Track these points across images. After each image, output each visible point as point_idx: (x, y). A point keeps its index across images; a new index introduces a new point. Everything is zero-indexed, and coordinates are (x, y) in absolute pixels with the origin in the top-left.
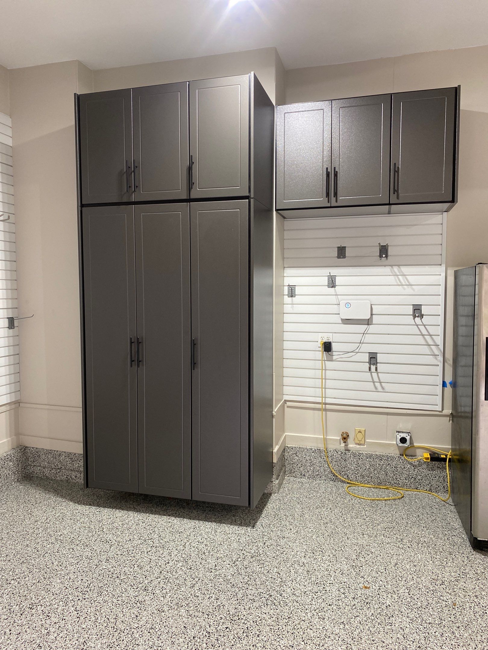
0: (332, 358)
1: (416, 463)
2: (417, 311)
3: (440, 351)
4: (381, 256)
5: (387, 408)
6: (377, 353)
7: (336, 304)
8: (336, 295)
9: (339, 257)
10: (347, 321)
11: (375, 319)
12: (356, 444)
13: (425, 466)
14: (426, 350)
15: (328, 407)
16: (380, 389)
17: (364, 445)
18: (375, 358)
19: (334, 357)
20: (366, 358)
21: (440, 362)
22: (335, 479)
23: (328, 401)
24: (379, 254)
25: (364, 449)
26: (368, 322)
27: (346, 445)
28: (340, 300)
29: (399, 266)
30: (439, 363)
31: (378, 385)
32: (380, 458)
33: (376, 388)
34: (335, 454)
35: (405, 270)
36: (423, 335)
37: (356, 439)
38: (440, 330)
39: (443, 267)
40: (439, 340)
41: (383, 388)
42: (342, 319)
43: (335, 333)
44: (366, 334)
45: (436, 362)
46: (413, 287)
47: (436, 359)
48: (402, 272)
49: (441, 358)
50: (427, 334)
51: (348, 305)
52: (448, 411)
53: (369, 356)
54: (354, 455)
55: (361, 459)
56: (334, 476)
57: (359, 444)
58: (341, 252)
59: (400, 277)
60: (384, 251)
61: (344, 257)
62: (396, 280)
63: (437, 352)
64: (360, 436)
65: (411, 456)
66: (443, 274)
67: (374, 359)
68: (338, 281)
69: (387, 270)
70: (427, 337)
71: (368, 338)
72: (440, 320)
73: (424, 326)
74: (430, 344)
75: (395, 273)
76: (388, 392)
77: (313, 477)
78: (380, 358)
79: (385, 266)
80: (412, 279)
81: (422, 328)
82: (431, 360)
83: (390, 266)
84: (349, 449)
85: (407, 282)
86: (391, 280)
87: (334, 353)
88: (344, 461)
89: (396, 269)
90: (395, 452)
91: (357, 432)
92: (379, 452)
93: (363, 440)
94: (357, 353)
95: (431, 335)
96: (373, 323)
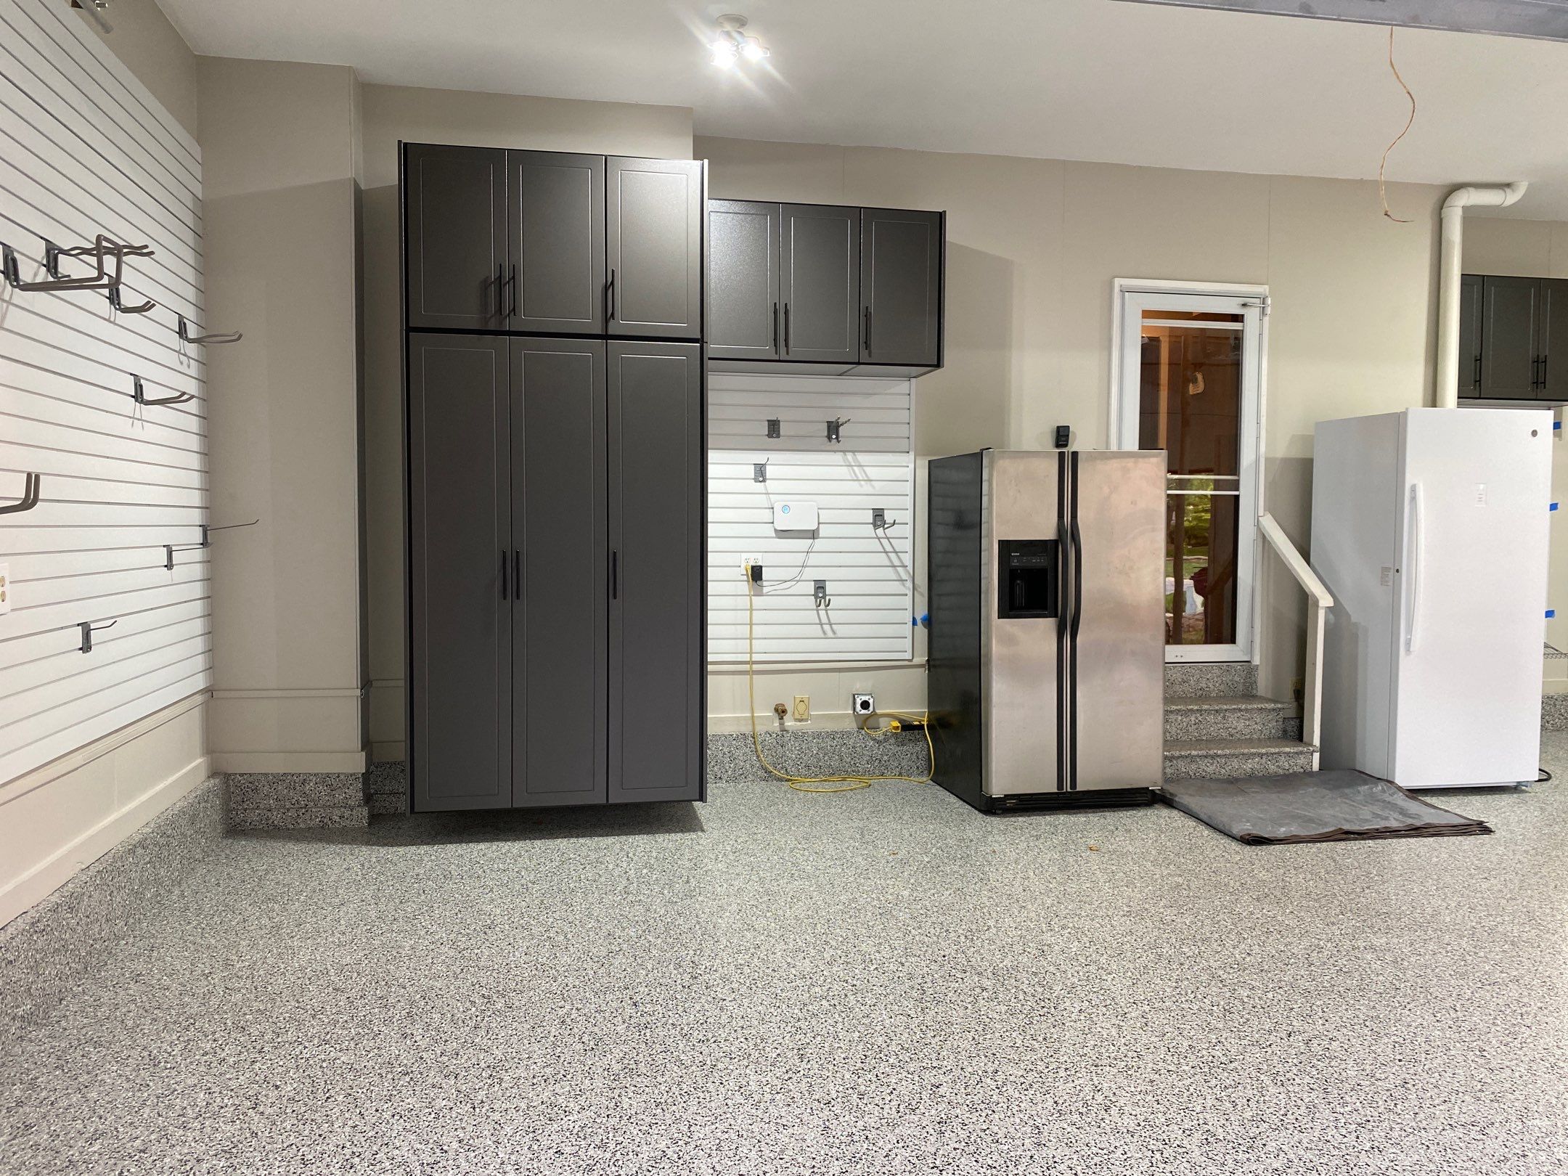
0: (762, 590)
1: (882, 738)
2: (878, 516)
3: (909, 573)
4: (829, 438)
5: (840, 661)
6: (825, 581)
7: (766, 508)
8: (765, 494)
9: (770, 436)
10: (783, 534)
11: (824, 531)
12: (796, 720)
13: (892, 741)
14: (890, 573)
15: (755, 667)
16: (830, 634)
17: (807, 720)
18: (823, 588)
19: (765, 590)
20: (810, 588)
21: (909, 589)
22: (768, 776)
23: (756, 657)
24: (826, 434)
25: (808, 726)
26: (813, 535)
27: (782, 724)
28: (773, 502)
29: (853, 452)
30: (907, 592)
31: (827, 627)
32: (832, 735)
33: (824, 633)
34: (767, 739)
35: (862, 458)
36: (886, 552)
37: (796, 712)
38: (907, 545)
39: (912, 455)
40: (907, 559)
41: (834, 632)
42: (776, 530)
43: (766, 552)
44: (811, 552)
45: (903, 591)
46: (873, 483)
47: (904, 585)
48: (858, 461)
49: (909, 584)
50: (892, 550)
51: (786, 508)
52: (922, 658)
53: (815, 586)
54: (795, 735)
55: (805, 741)
56: (766, 772)
57: (800, 720)
58: (774, 428)
59: (855, 468)
60: (833, 429)
61: (778, 436)
62: (850, 473)
63: (904, 577)
64: (802, 707)
65: (874, 729)
66: (912, 466)
67: (822, 590)
68: (770, 471)
69: (838, 457)
70: (893, 556)
71: (814, 559)
72: (908, 531)
73: (888, 538)
74: (896, 564)
75: (849, 462)
76: (840, 638)
77: (735, 779)
78: (830, 588)
79: (835, 451)
80: (873, 472)
81: (885, 542)
82: (896, 587)
83: (841, 451)
84: (786, 729)
85: (864, 476)
86: (844, 472)
87: (765, 584)
88: (780, 747)
89: (849, 456)
90: (851, 725)
91: (798, 701)
92: (830, 727)
93: (806, 713)
94: (798, 581)
95: (896, 552)
96: (820, 536)
